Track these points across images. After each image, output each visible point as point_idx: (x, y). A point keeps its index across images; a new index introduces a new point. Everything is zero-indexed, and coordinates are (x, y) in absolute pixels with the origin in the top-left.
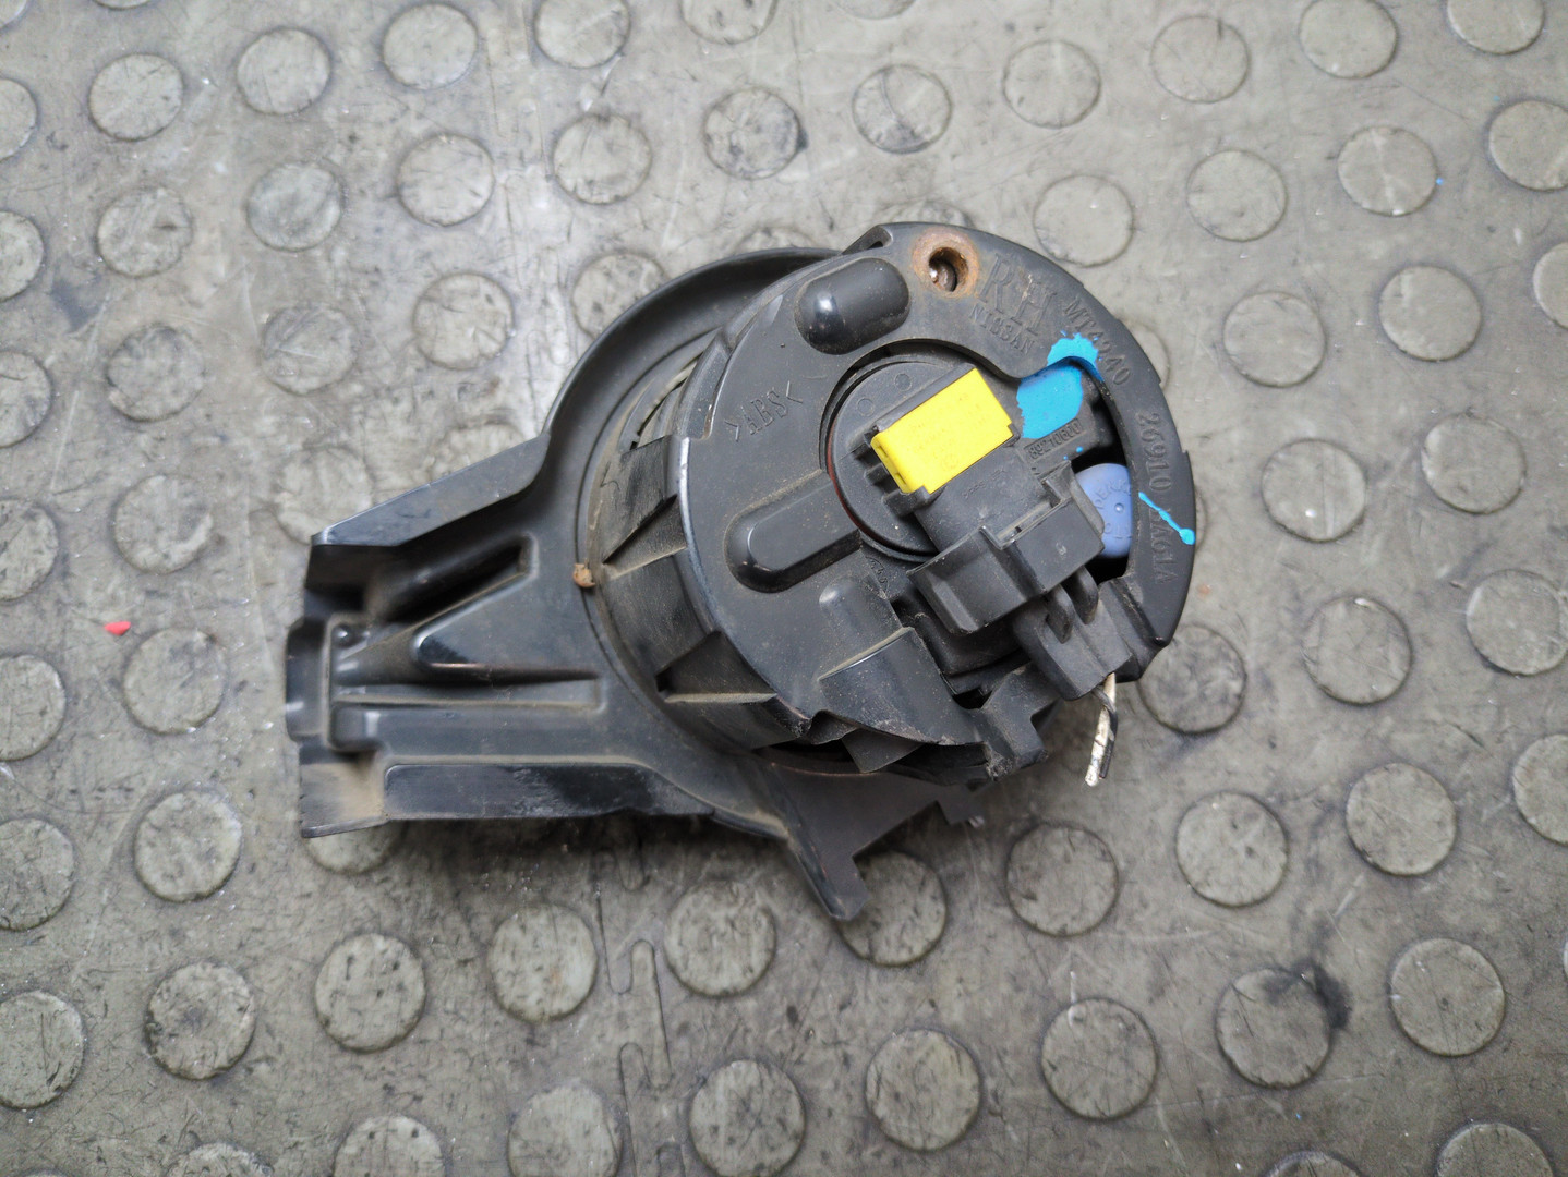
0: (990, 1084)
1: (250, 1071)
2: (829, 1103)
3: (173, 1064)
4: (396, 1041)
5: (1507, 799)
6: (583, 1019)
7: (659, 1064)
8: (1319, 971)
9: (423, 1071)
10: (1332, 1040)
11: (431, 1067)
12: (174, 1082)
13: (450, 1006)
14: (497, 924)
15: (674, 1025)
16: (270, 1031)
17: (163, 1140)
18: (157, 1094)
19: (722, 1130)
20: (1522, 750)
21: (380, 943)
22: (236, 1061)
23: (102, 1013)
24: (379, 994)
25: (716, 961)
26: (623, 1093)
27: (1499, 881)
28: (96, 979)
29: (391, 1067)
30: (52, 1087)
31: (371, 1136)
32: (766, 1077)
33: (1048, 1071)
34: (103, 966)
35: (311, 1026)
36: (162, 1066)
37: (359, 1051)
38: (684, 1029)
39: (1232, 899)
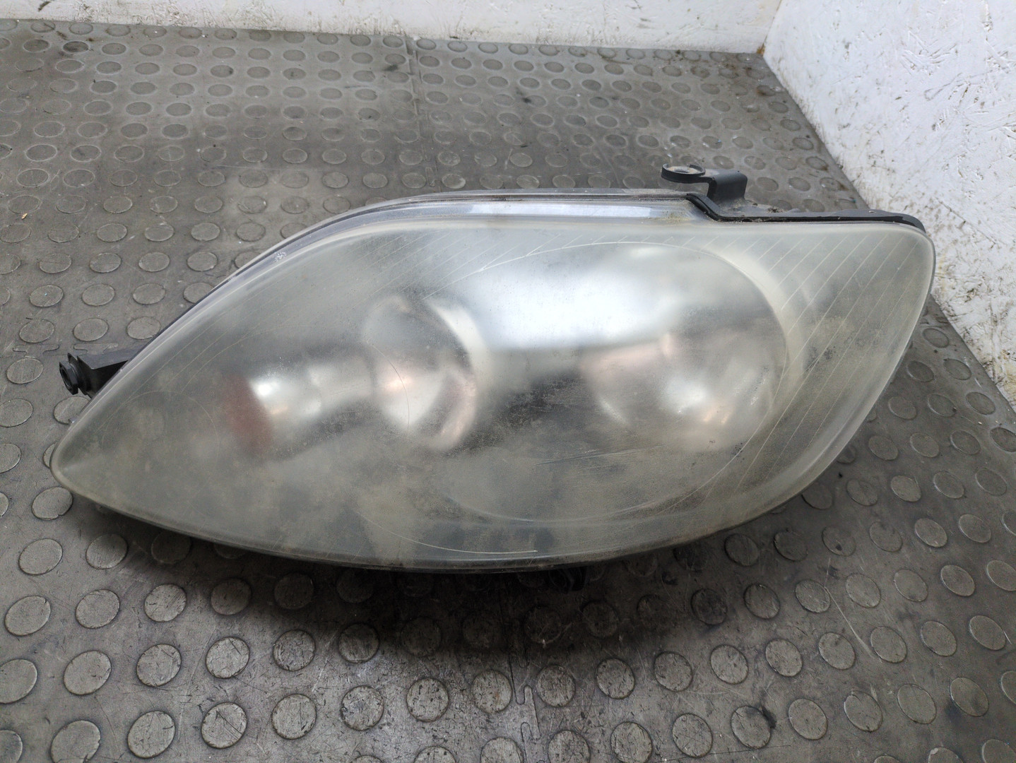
0: (655, 743)
1: (381, 728)
2: (599, 748)
3: (351, 723)
4: (438, 718)
5: (818, 653)
6: (507, 712)
7: (535, 731)
8: (764, 708)
9: (448, 730)
10: (771, 733)
11: (450, 729)
12: (351, 731)
13: (458, 706)
14: (475, 677)
15: (541, 716)
16: (389, 713)
17: (346, 754)
18: (344, 735)
19: (560, 756)
20: (820, 638)
21: (432, 682)
22: (375, 724)
23: (323, 704)
24: (432, 700)
25: (555, 694)
26: (523, 741)
27: (819, 680)
28: (321, 691)
29: (435, 728)
30: (303, 731)
31: (429, 754)
32: (575, 737)
33: (675, 739)
34: (325, 686)
35: (405, 712)
36: (347, 725)
37: (423, 721)
38: (543, 719)
39: (731, 681)
